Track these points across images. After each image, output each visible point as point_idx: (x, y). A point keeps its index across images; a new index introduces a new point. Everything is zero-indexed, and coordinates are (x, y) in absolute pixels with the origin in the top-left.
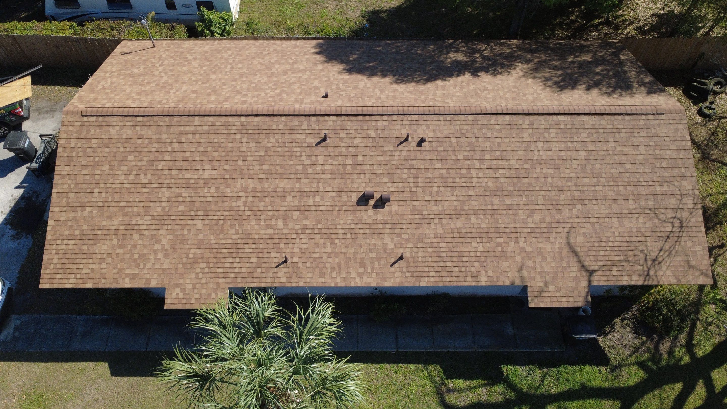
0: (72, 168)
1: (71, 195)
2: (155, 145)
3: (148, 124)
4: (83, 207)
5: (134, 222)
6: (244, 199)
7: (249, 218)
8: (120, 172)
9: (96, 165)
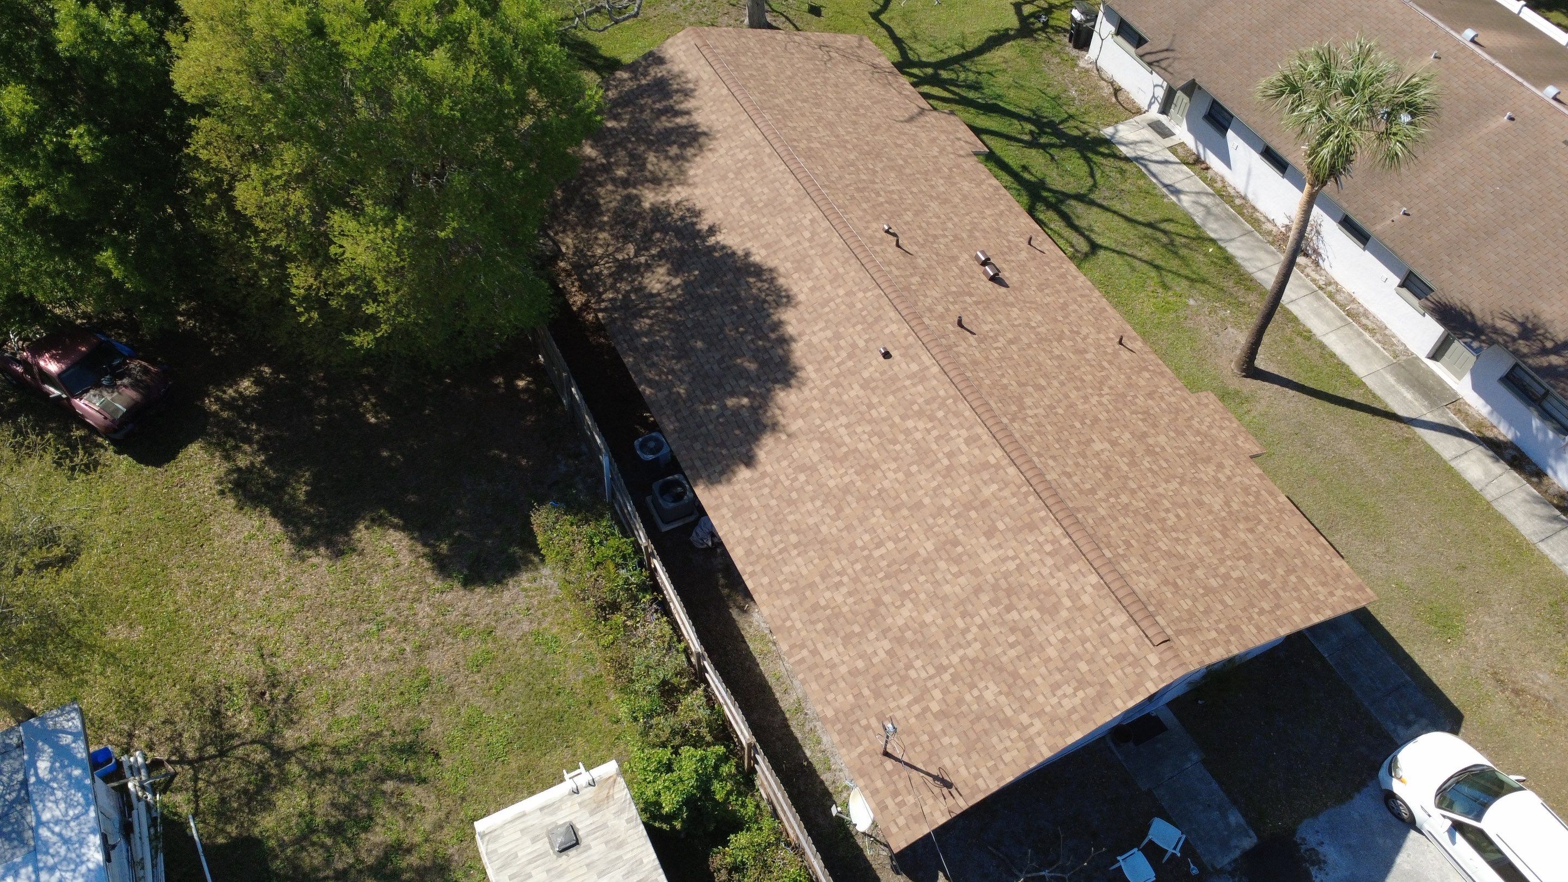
0: (1238, 621)
1: (1266, 606)
2: (1121, 519)
3: (1105, 539)
4: (1264, 584)
5: (1223, 514)
6: (1096, 398)
7: (1111, 388)
8: (1189, 553)
9: (1209, 590)
